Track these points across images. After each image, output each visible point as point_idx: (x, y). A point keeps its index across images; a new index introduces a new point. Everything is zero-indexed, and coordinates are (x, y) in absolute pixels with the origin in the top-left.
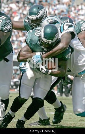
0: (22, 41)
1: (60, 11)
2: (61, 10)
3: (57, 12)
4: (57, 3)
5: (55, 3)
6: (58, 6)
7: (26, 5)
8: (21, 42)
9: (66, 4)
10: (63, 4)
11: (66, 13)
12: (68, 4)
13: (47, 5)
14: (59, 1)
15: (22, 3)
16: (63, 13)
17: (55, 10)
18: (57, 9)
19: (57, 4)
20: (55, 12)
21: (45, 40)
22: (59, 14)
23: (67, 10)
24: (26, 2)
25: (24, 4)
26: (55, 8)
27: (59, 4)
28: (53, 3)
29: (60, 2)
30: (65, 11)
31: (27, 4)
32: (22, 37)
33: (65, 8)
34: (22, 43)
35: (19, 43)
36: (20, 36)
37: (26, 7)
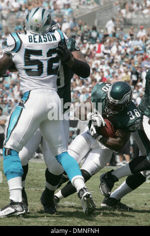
0: (81, 92)
1: (133, 49)
2: (135, 47)
3: (129, 50)
4: (129, 37)
5: (126, 38)
6: (130, 42)
7: (85, 41)
8: (78, 92)
9: (142, 40)
10: (138, 39)
11: (142, 52)
12: (144, 40)
13: (115, 40)
14: (131, 35)
15: (80, 38)
16: (137, 52)
17: (127, 47)
18: (130, 47)
19: (129, 40)
20: (126, 50)
21: (111, 99)
22: (132, 53)
23: (142, 47)
24: (85, 38)
25: (82, 39)
26: (127, 45)
27: (132, 39)
28: (124, 38)
29: (134, 37)
30: (141, 49)
31: (86, 39)
32: (80, 86)
33: (140, 45)
34: (80, 94)
35: (75, 94)
36: (76, 85)
37: (86, 43)
